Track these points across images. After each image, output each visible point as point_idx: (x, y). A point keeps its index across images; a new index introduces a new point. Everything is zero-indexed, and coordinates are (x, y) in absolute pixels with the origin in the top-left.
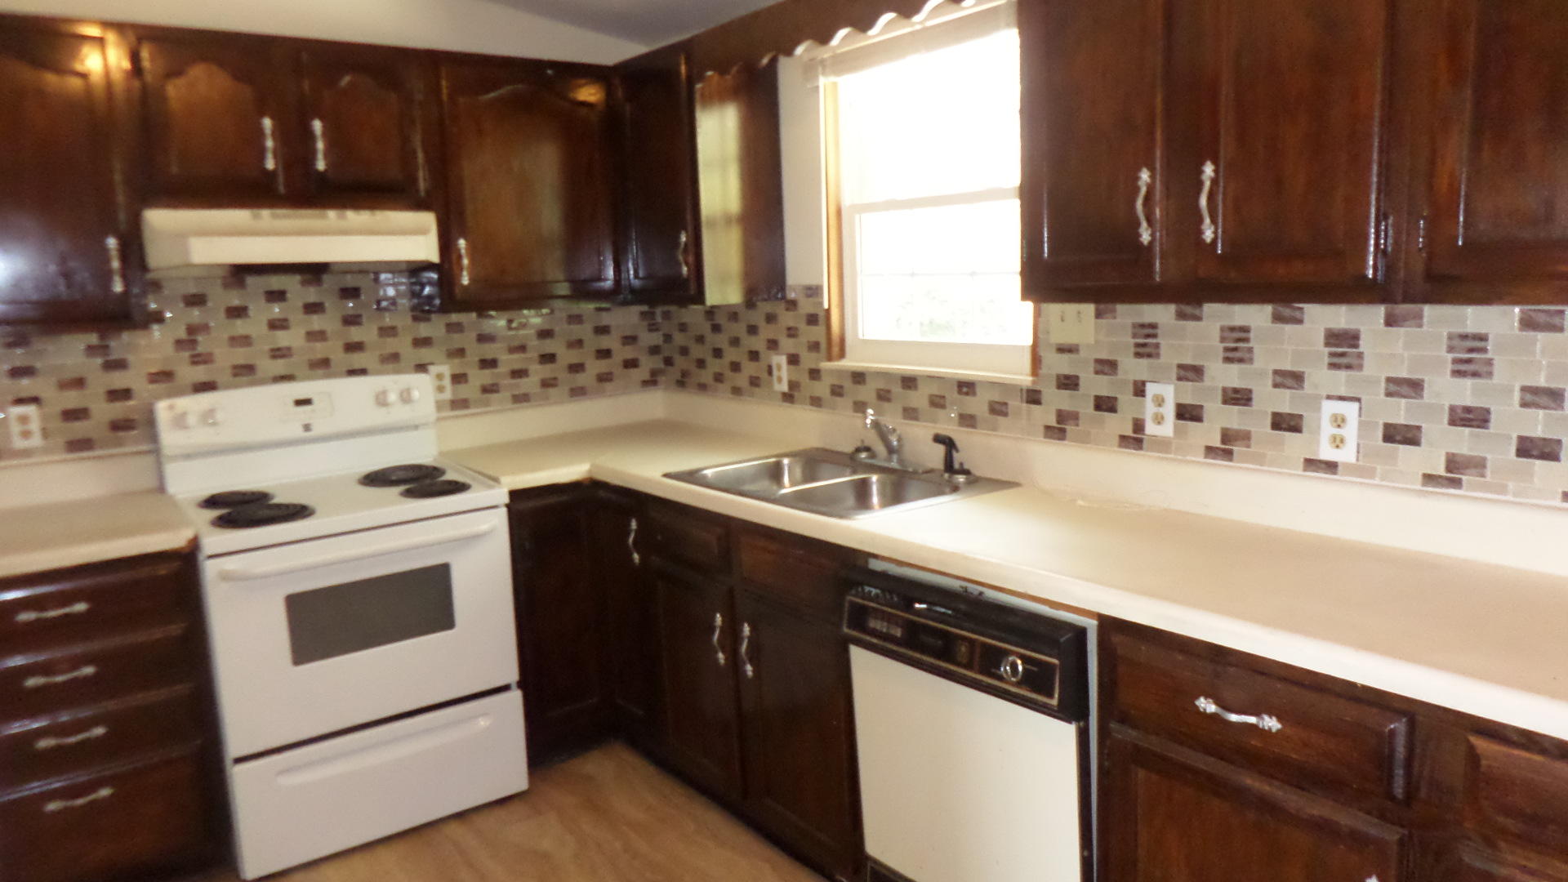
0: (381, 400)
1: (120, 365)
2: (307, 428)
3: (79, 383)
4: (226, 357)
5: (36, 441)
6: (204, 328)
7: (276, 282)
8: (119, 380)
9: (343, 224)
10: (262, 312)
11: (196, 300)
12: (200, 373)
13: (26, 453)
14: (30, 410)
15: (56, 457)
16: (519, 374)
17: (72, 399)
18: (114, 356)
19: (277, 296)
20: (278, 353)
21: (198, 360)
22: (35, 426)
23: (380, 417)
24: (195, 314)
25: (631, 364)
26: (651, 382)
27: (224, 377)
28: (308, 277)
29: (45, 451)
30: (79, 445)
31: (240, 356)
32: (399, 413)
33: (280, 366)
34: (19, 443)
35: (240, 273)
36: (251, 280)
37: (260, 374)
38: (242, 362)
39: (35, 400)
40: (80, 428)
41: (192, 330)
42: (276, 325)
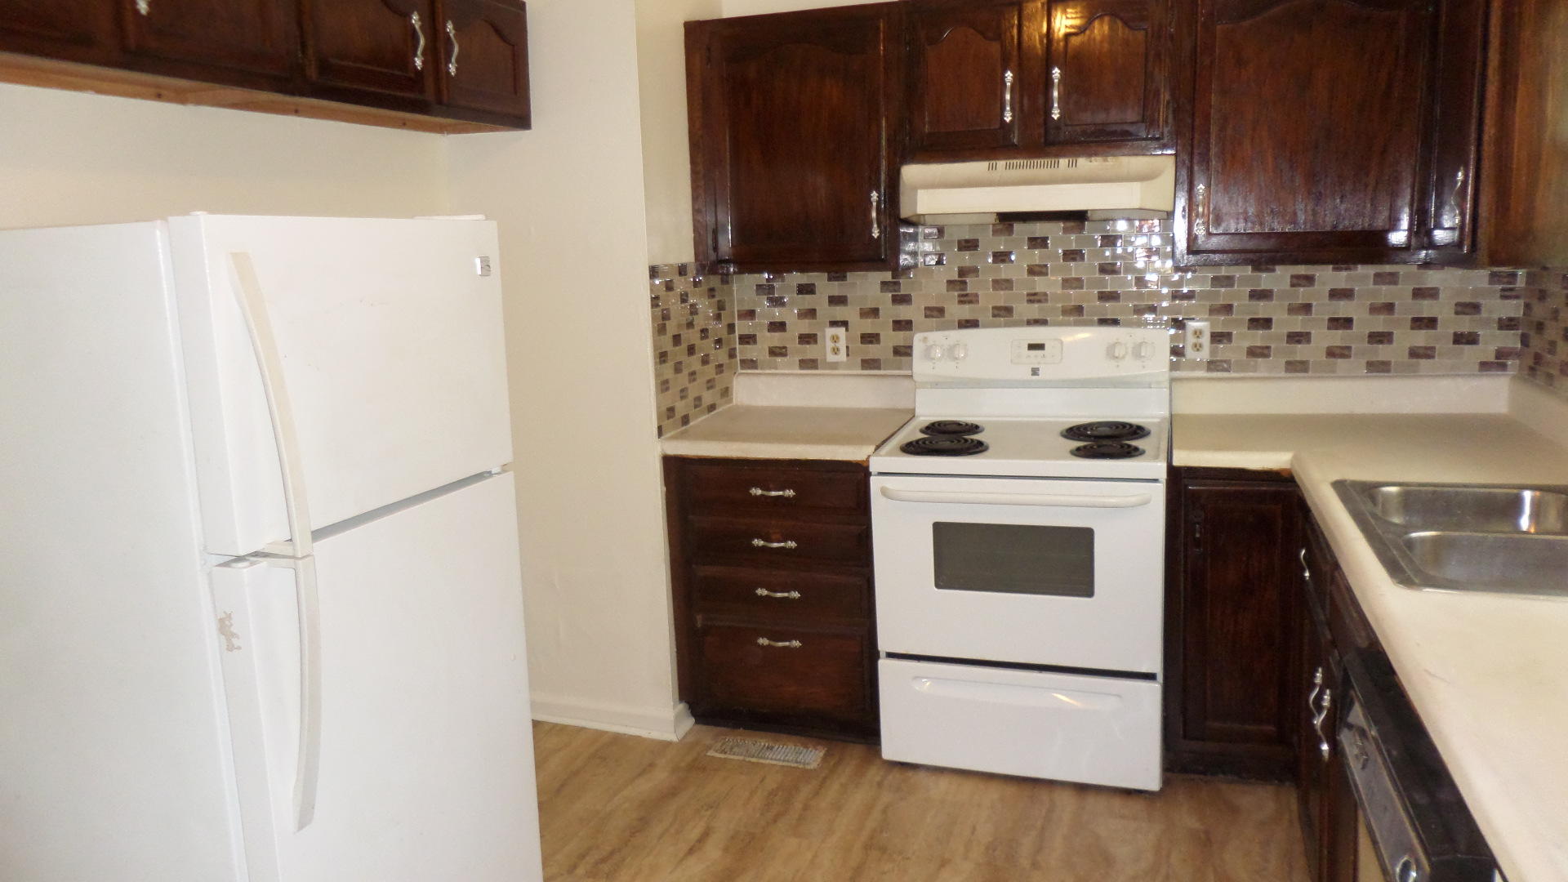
0: (1111, 353)
1: (904, 300)
2: (1035, 372)
3: (874, 312)
4: (989, 298)
5: (842, 357)
6: (974, 271)
7: (1039, 229)
8: (904, 312)
9: (1072, 171)
10: (1023, 257)
11: (969, 245)
12: (965, 312)
13: (834, 366)
14: (841, 331)
15: (855, 372)
16: (1296, 338)
17: (868, 326)
18: (902, 292)
19: (1038, 242)
20: (1034, 298)
21: (965, 299)
22: (842, 344)
23: (1108, 370)
24: (967, 258)
25: (1464, 339)
26: (1497, 364)
27: (986, 316)
28: (1070, 224)
29: (848, 366)
30: (869, 364)
31: (1001, 298)
32: (1129, 368)
33: (1034, 311)
34: (831, 358)
35: (1007, 220)
36: (1018, 227)
37: (1015, 316)
38: (1002, 304)
39: (845, 324)
40: (873, 351)
41: (963, 272)
42: (1036, 271)
